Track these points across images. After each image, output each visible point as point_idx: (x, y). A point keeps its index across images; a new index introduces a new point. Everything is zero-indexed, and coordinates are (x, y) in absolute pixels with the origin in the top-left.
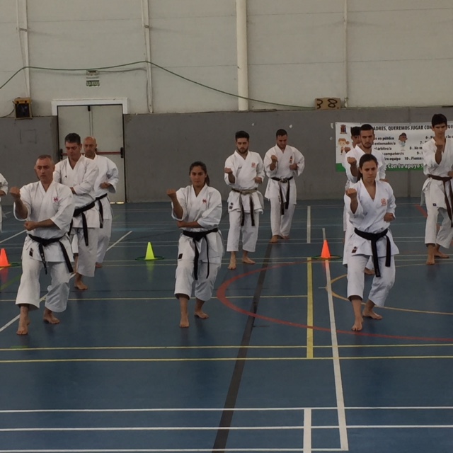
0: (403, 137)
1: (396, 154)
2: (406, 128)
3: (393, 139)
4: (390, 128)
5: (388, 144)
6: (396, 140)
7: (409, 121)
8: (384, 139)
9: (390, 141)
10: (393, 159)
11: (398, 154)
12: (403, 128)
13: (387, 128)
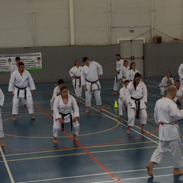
0: (10, 60)
1: (7, 67)
2: (11, 56)
3: (6, 61)
4: (4, 57)
5: (4, 63)
6: (7, 61)
7: (12, 54)
8: (2, 61)
9: (5, 62)
10: (6, 69)
11: (8, 67)
12: (10, 56)
13: (3, 56)
